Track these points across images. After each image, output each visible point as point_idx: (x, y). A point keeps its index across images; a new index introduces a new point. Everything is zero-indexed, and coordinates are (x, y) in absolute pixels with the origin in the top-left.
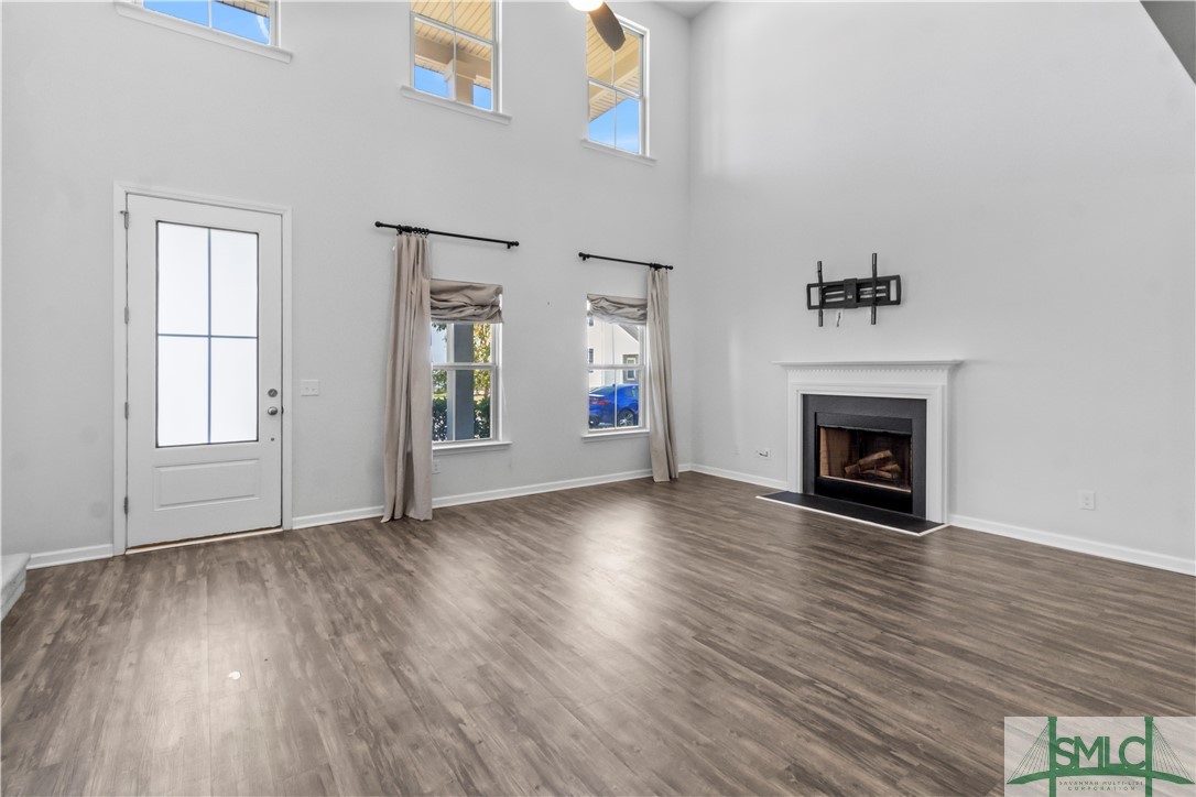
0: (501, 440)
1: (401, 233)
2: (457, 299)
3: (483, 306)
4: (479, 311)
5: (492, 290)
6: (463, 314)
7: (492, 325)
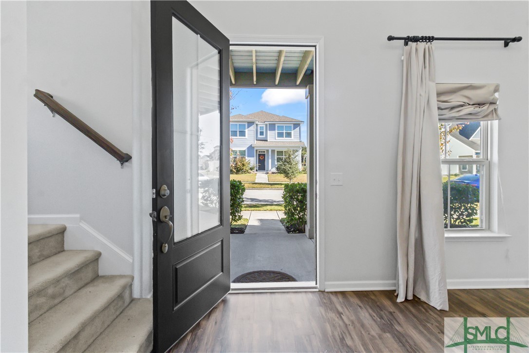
0: (496, 232)
1: (406, 44)
2: (456, 100)
3: (480, 104)
4: (478, 109)
5: (492, 88)
6: (462, 113)
7: (489, 122)
